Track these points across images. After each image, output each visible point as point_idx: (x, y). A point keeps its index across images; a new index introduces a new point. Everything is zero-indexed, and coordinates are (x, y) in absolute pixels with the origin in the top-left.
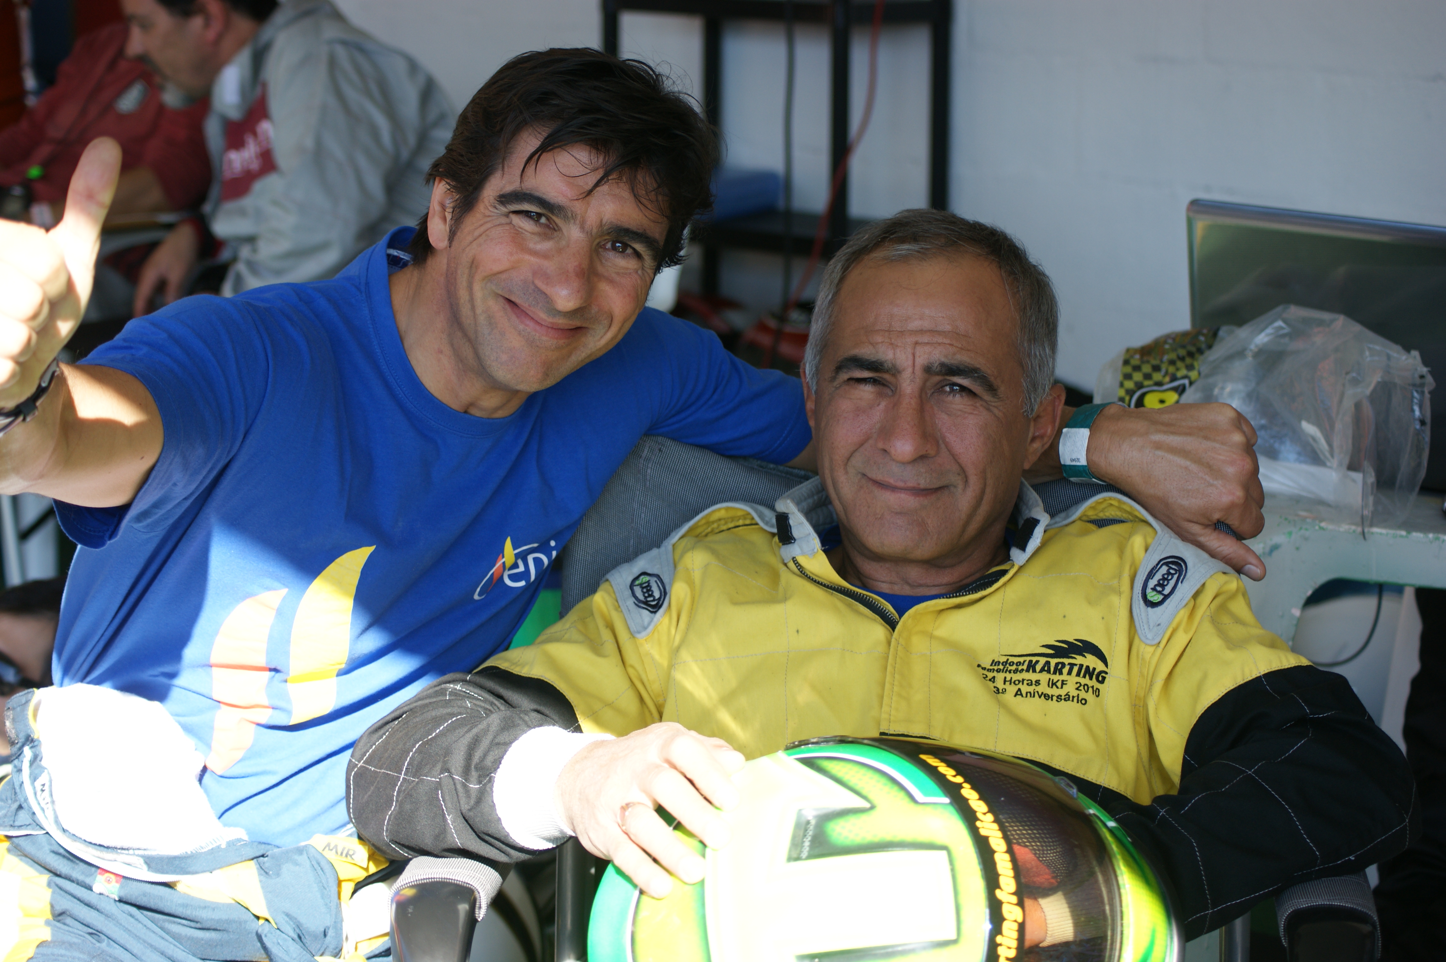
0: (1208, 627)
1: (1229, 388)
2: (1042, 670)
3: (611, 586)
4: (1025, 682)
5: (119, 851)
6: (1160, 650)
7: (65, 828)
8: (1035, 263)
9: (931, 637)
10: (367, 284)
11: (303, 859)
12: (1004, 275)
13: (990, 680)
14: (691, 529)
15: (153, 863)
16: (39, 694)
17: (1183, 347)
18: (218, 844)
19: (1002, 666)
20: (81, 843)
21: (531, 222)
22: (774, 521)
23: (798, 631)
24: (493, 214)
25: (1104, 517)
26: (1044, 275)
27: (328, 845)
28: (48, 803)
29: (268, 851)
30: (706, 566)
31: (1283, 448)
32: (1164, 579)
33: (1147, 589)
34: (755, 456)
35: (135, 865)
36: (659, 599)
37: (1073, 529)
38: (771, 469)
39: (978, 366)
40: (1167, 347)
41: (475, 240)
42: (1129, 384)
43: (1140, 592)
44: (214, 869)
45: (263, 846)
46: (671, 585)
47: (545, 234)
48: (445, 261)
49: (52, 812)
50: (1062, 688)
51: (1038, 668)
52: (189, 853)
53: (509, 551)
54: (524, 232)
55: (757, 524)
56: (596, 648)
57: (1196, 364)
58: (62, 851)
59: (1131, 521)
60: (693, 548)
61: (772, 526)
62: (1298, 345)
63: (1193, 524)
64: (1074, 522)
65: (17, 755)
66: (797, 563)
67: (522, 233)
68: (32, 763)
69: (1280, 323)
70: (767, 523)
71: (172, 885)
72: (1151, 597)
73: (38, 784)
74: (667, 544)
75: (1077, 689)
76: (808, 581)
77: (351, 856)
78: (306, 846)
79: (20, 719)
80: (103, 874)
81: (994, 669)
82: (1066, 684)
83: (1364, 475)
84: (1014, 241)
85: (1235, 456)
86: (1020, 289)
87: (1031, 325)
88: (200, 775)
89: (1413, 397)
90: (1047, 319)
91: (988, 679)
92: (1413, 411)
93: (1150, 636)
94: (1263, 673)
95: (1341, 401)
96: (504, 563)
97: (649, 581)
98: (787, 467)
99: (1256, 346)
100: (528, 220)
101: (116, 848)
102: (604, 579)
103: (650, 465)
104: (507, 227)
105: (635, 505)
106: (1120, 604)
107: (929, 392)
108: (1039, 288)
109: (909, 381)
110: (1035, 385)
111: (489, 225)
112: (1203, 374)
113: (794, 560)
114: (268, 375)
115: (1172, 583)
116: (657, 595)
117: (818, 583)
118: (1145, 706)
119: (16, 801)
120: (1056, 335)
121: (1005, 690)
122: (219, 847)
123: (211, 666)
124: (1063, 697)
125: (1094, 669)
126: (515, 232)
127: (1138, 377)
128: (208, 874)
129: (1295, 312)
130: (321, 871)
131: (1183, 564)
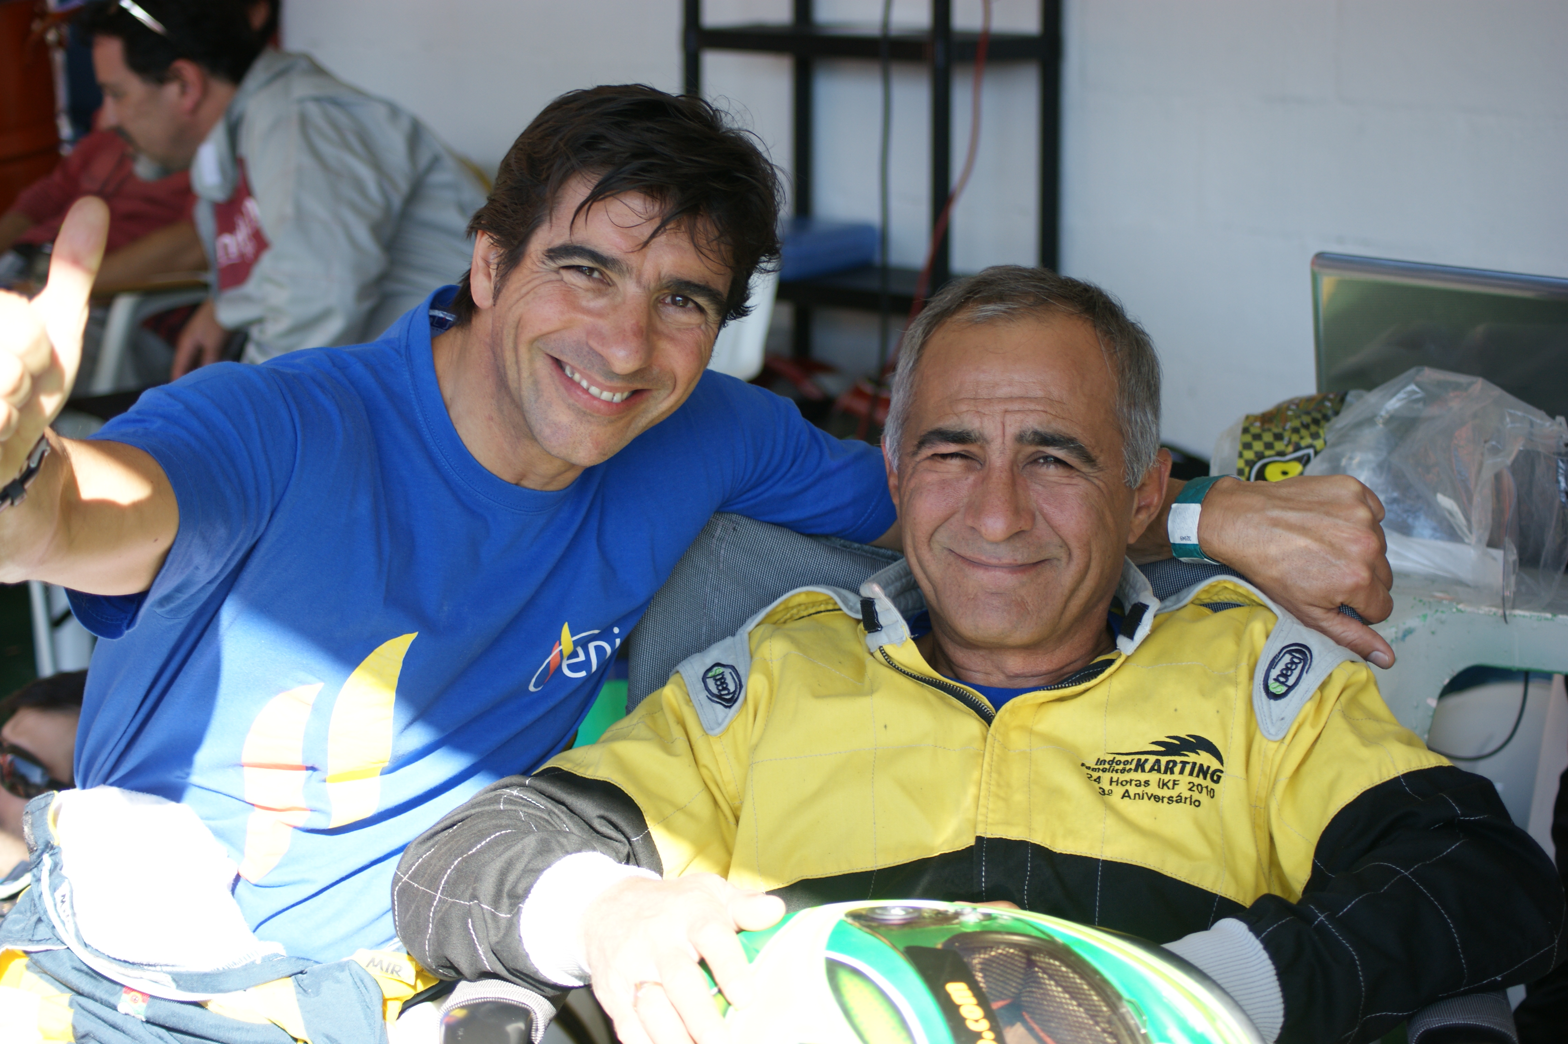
0: (1338, 722)
1: (1358, 458)
2: (1152, 769)
3: (682, 678)
4: (1134, 783)
5: (146, 967)
6: (1284, 747)
7: (86, 943)
8: (1133, 321)
9: (1031, 732)
10: (408, 347)
11: (344, 976)
12: (1099, 335)
13: (1095, 780)
14: (768, 616)
15: (180, 980)
16: (60, 798)
17: (1308, 413)
18: (252, 960)
19: (1109, 765)
20: (103, 959)
21: (584, 277)
22: (859, 606)
23: (886, 727)
24: (541, 270)
25: (1219, 601)
26: (1143, 333)
27: (372, 961)
28: (68, 916)
29: (306, 967)
30: (786, 656)
31: (1417, 523)
32: (1287, 669)
33: (1269, 679)
34: (837, 535)
35: (162, 983)
36: (734, 692)
37: (1185, 613)
38: (855, 549)
39: (1074, 436)
40: (1290, 413)
41: (522, 297)
42: (1249, 455)
43: (1262, 683)
44: (249, 987)
45: (301, 962)
46: (747, 677)
47: (599, 289)
48: (490, 321)
49: (73, 926)
50: (1173, 788)
51: (1148, 767)
52: (221, 969)
53: (567, 639)
54: (577, 289)
55: (840, 609)
56: (666, 745)
57: (1321, 432)
58: (84, 968)
59: (1249, 605)
60: (771, 637)
61: (857, 612)
62: (1433, 410)
63: (1314, 608)
64: (1185, 606)
65: (36, 864)
66: (885, 652)
67: (575, 290)
68: (51, 872)
69: (1412, 387)
70: (851, 609)
71: (203, 1005)
72: (1274, 688)
73: (58, 895)
74: (742, 632)
75: (1190, 789)
76: (897, 672)
77: (397, 972)
78: (348, 962)
79: (39, 824)
80: (129, 993)
81: (1099, 769)
82: (1178, 784)
83: (1505, 554)
84: (1110, 297)
85: (1359, 533)
86: (1118, 350)
87: (1131, 389)
88: (233, 884)
89: (1558, 467)
90: (1148, 382)
91: (1092, 779)
92: (1558, 482)
93: (1273, 731)
94: (1401, 773)
95: (1479, 472)
96: (561, 651)
97: (723, 672)
98: (872, 546)
99: (1387, 412)
100: (580, 275)
101: (142, 964)
102: (674, 671)
103: (723, 546)
104: (558, 284)
105: (708, 590)
106: (1236, 696)
107: (1021, 465)
108: (1138, 348)
109: (999, 452)
110: (1137, 454)
111: (537, 282)
112: (1329, 443)
113: (881, 649)
114: (296, 447)
115: (1296, 673)
116: (732, 688)
117: (907, 674)
118: (1267, 808)
119: (35, 913)
120: (1159, 400)
121: (1112, 791)
122: (253, 963)
123: (243, 766)
124: (1174, 799)
125: (1209, 767)
126: (567, 289)
127: (1258, 446)
128: (242, 992)
129: (1430, 375)
130: (364, 988)
131: (1307, 653)
